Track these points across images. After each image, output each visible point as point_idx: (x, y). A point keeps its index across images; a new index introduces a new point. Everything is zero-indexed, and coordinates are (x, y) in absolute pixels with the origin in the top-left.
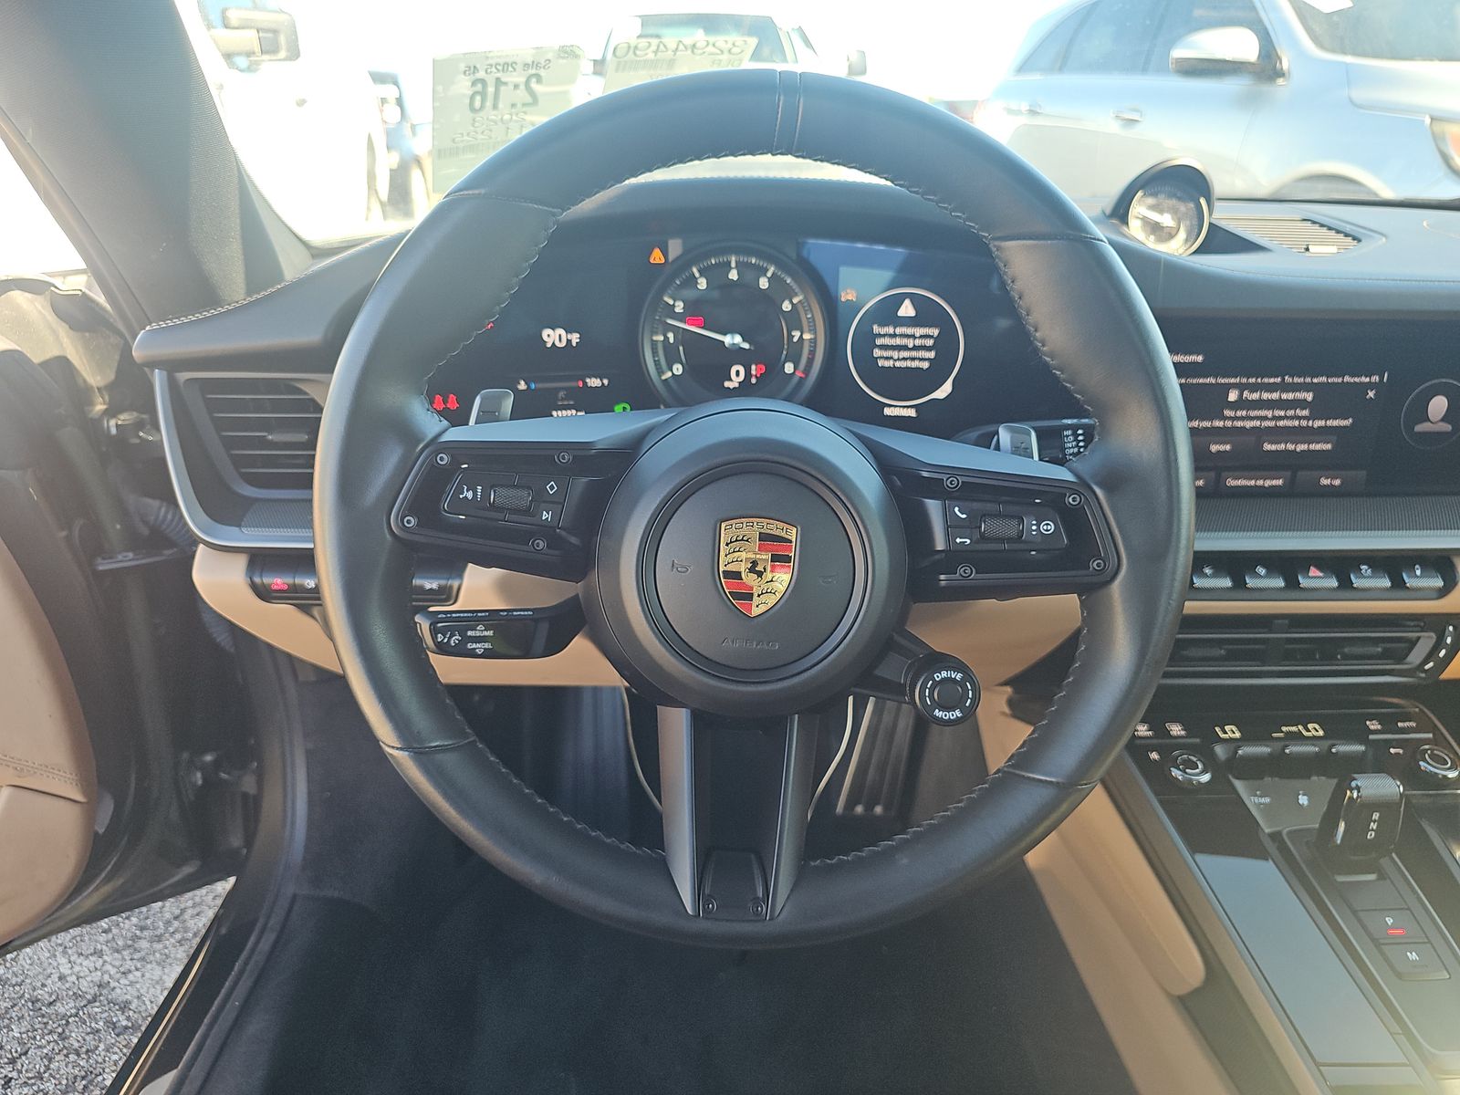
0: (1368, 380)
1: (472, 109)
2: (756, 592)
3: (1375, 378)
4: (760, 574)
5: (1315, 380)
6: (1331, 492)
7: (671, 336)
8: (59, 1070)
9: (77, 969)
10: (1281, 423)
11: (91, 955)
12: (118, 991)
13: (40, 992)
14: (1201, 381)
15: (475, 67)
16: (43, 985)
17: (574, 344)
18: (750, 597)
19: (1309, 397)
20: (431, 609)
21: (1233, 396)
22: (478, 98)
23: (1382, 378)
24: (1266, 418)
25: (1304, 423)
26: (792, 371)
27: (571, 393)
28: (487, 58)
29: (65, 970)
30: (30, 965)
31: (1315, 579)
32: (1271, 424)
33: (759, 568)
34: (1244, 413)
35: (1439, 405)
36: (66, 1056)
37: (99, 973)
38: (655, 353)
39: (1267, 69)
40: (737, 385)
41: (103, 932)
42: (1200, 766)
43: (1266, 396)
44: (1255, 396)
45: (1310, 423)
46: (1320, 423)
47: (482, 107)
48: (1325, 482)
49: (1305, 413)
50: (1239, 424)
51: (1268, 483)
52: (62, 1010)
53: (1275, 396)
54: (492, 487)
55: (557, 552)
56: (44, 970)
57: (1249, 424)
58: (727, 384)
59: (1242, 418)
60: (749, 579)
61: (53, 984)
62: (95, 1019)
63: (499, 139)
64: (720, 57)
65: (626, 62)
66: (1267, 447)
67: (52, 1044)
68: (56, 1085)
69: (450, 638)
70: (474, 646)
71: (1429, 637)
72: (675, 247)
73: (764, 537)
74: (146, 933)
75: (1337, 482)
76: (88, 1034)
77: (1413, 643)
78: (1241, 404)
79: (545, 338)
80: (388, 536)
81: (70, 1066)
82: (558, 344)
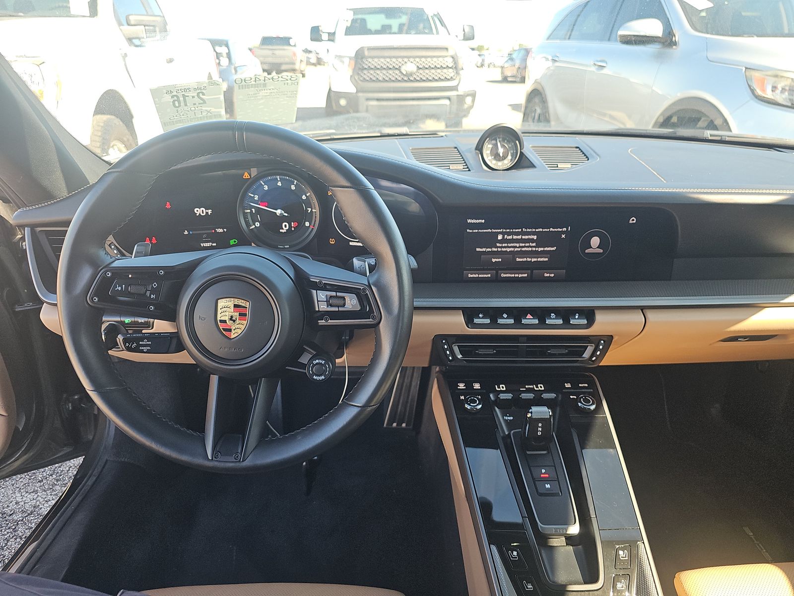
0: (561, 230)
1: (175, 107)
2: (233, 328)
3: (565, 229)
4: (234, 321)
5: (537, 230)
6: (549, 280)
7: (253, 210)
8: (11, 545)
9: (24, 499)
10: (523, 249)
11: (32, 492)
12: (43, 509)
13: (7, 510)
14: (485, 231)
15: (171, 91)
16: (8, 506)
17: (209, 214)
18: (230, 330)
19: (535, 237)
20: (143, 331)
21: (500, 237)
22: (176, 103)
23: (567, 229)
24: (516, 247)
25: (534, 249)
26: (308, 225)
27: (208, 235)
28: (175, 87)
29: (19, 499)
30: (3, 497)
31: (529, 320)
32: (519, 249)
33: (234, 319)
34: (506, 245)
35: (595, 241)
36: (16, 539)
37: (35, 501)
38: (245, 218)
39: (668, 40)
40: (286, 231)
41: (39, 482)
42: (478, 402)
43: (515, 237)
44: (510, 237)
45: (537, 249)
46: (540, 249)
47: (180, 106)
48: (546, 275)
49: (534, 244)
50: (504, 249)
51: (520, 276)
52: (16, 518)
53: (519, 237)
54: (130, 285)
55: (159, 311)
56: (9, 499)
57: (508, 250)
58: (281, 231)
59: (505, 247)
60: (229, 323)
61: (12, 506)
62: (31, 522)
63: (192, 117)
64: (287, 82)
65: (242, 85)
66: (518, 260)
67: (9, 534)
68: (9, 553)
69: (132, 345)
70: (143, 348)
71: (592, 346)
72: (254, 172)
73: (235, 306)
74: (59, 482)
75: (552, 275)
76: (27, 529)
77: (586, 347)
78: (504, 241)
79: (196, 212)
80: (86, 305)
81: (17, 543)
82: (202, 214)
